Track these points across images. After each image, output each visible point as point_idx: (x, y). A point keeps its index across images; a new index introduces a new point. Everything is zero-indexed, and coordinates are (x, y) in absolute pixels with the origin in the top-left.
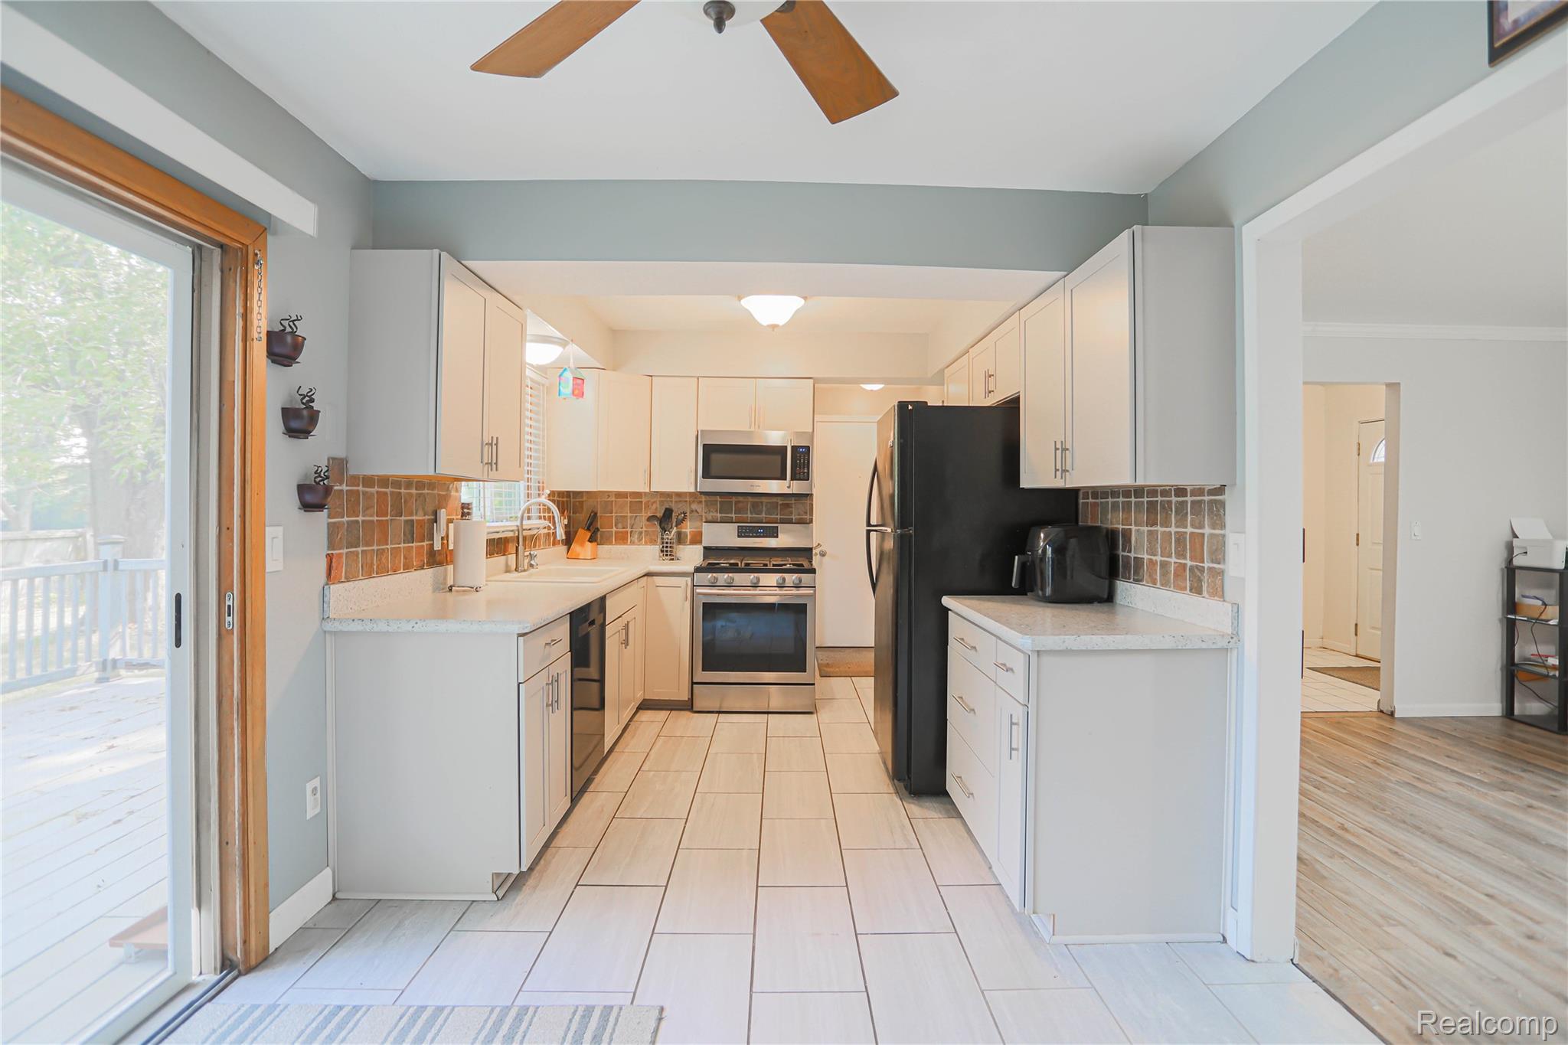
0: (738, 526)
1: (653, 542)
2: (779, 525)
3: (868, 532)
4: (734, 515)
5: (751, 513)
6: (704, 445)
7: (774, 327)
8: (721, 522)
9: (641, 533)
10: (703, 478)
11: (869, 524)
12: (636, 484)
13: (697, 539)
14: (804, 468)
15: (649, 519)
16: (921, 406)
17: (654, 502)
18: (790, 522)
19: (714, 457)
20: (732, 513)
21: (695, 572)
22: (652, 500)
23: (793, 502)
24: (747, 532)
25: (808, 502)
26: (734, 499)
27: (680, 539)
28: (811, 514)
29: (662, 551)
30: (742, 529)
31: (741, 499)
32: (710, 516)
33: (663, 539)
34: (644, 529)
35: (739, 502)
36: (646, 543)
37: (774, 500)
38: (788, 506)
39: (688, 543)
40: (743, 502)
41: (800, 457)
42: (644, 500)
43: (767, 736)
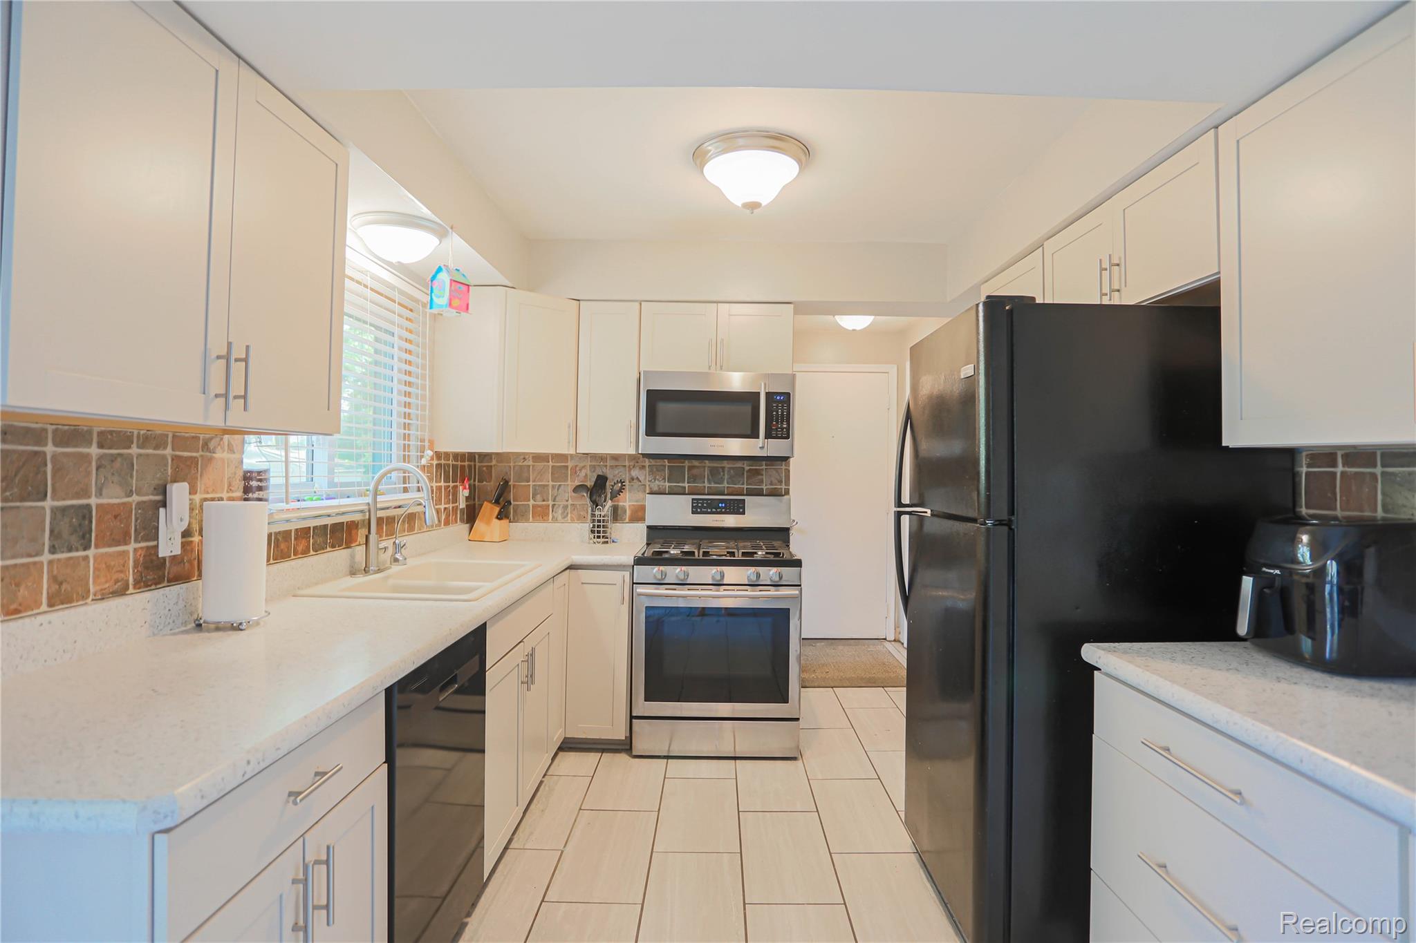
0: (693, 499)
1: (581, 519)
2: (747, 498)
3: (899, 515)
4: (686, 485)
5: (709, 482)
6: (648, 391)
7: (753, 206)
8: (669, 494)
9: (565, 507)
10: (647, 435)
11: (899, 503)
12: (558, 445)
13: (638, 515)
14: (782, 423)
15: (577, 489)
16: (1024, 305)
17: (584, 467)
18: (759, 493)
19: (663, 407)
20: (684, 482)
21: (635, 564)
22: (582, 465)
23: (764, 467)
24: (705, 508)
25: (784, 467)
26: (687, 464)
27: (616, 514)
28: (788, 483)
29: (593, 532)
30: (698, 503)
31: (696, 463)
32: (656, 485)
33: (593, 515)
34: (570, 502)
35: (694, 467)
36: (573, 520)
37: (739, 464)
38: (758, 472)
39: (627, 520)
40: (698, 467)
41: (777, 406)
42: (570, 464)
43: (738, 808)
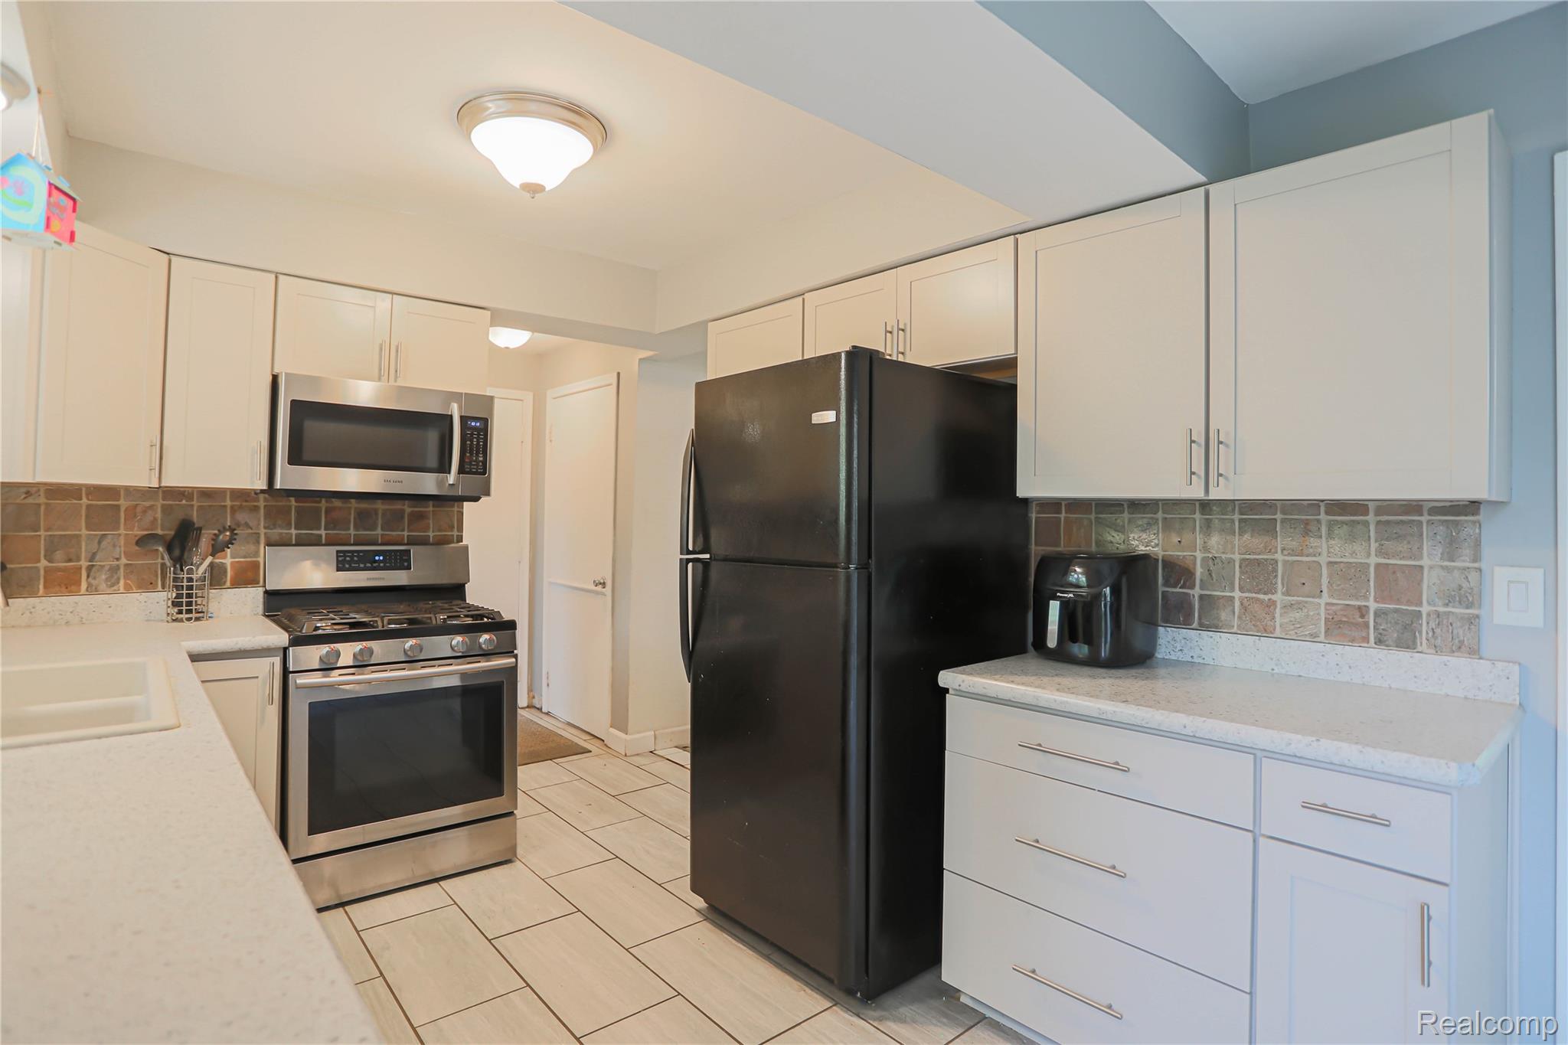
0: (338, 552)
1: (147, 586)
2: (413, 549)
3: (684, 564)
4: (323, 532)
5: (356, 528)
6: (293, 402)
7: (534, 189)
8: (297, 545)
9: (114, 570)
10: (289, 464)
11: (684, 549)
13: (247, 576)
14: (477, 455)
15: (141, 541)
17: (151, 507)
18: (423, 542)
19: (313, 427)
20: (319, 529)
21: (290, 646)
22: (147, 504)
23: (431, 509)
24: (356, 562)
25: (456, 509)
26: (323, 504)
27: (216, 577)
28: (460, 528)
29: (174, 604)
30: (345, 556)
31: (337, 503)
32: (276, 533)
33: (175, 580)
34: (124, 561)
35: (334, 509)
36: (128, 589)
37: (398, 505)
38: (421, 516)
39: (228, 584)
40: (340, 508)
41: (472, 434)
42: (123, 503)
43: (486, 938)
